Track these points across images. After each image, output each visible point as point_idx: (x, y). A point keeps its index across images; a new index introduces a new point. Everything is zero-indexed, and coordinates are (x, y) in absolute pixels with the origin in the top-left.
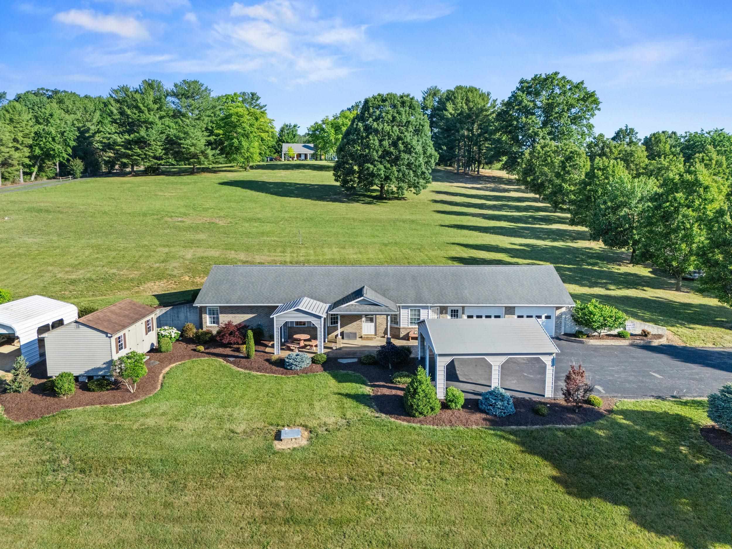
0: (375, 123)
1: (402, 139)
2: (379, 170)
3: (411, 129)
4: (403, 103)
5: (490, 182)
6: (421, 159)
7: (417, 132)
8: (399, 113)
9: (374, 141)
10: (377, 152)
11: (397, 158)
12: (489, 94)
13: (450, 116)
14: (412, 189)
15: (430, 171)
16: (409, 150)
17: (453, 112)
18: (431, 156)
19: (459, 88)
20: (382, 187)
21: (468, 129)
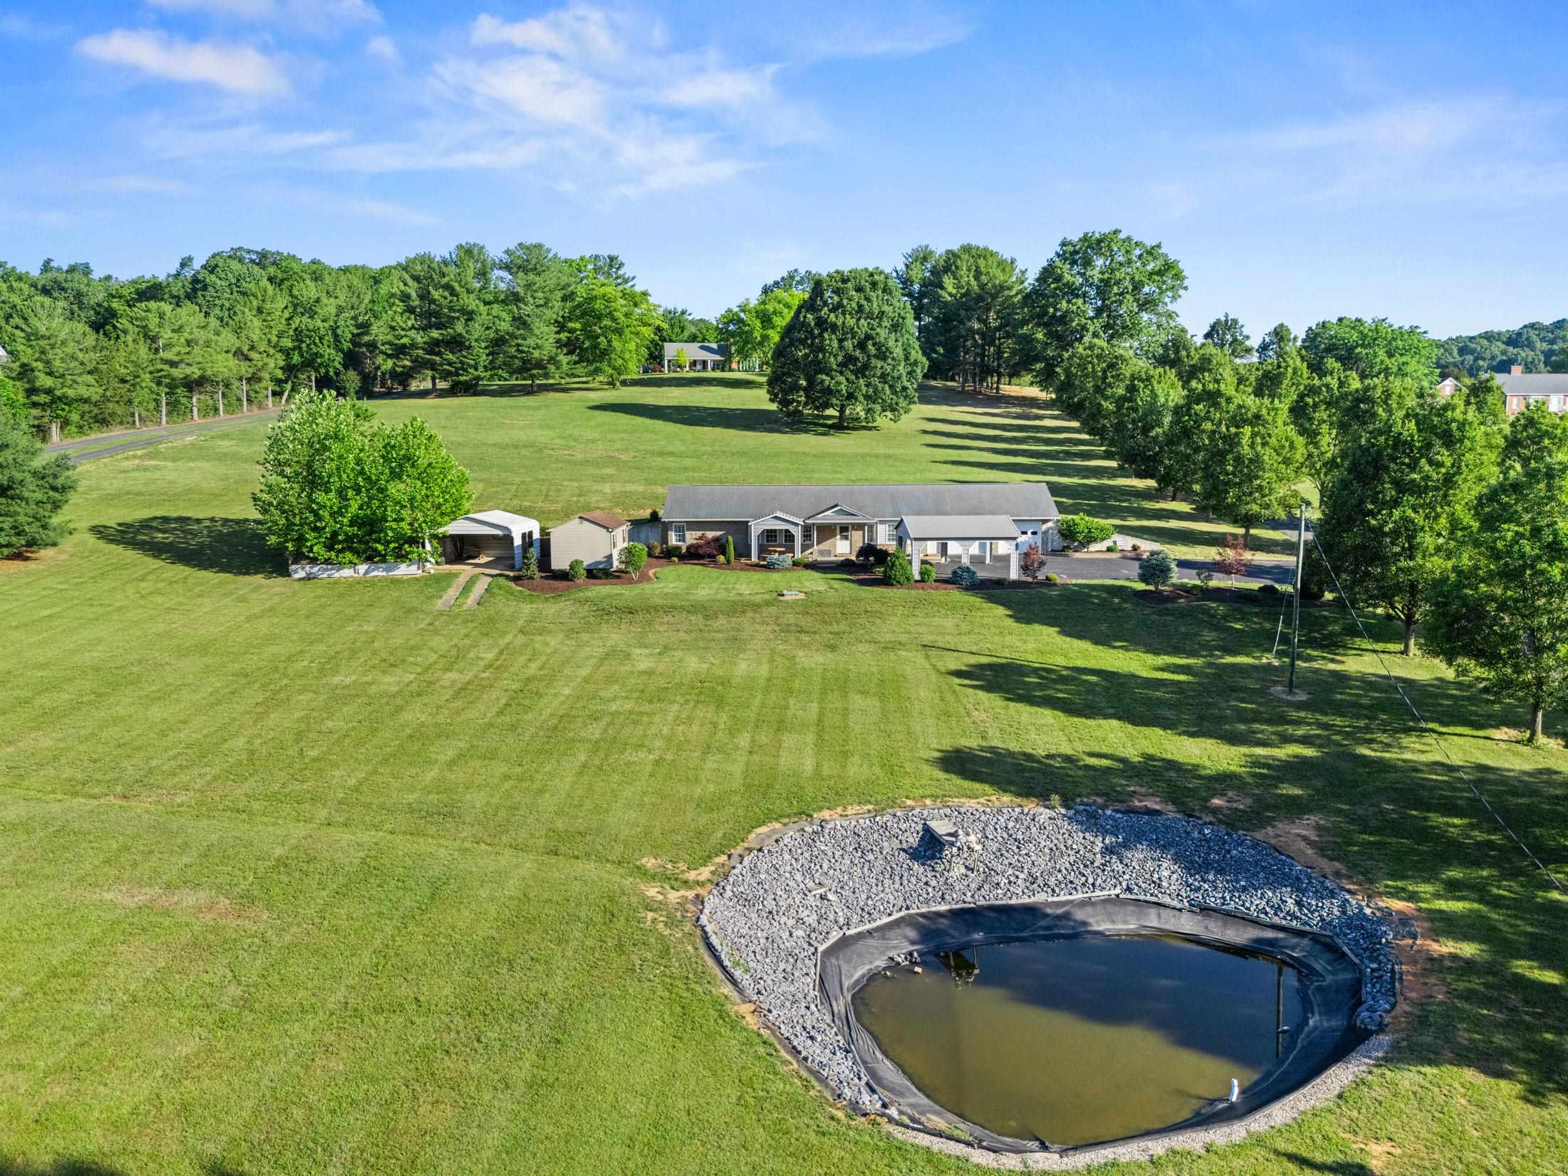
0: (832, 315)
1: (873, 338)
2: (839, 383)
3: (886, 323)
4: (874, 285)
5: (1015, 405)
6: (901, 368)
7: (895, 327)
8: (868, 299)
9: (831, 341)
10: (835, 356)
11: (866, 366)
12: (1013, 261)
13: (949, 299)
14: (888, 413)
15: (915, 386)
16: (882, 355)
17: (954, 291)
18: (916, 363)
19: (967, 249)
20: (842, 411)
21: (979, 320)
